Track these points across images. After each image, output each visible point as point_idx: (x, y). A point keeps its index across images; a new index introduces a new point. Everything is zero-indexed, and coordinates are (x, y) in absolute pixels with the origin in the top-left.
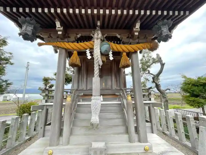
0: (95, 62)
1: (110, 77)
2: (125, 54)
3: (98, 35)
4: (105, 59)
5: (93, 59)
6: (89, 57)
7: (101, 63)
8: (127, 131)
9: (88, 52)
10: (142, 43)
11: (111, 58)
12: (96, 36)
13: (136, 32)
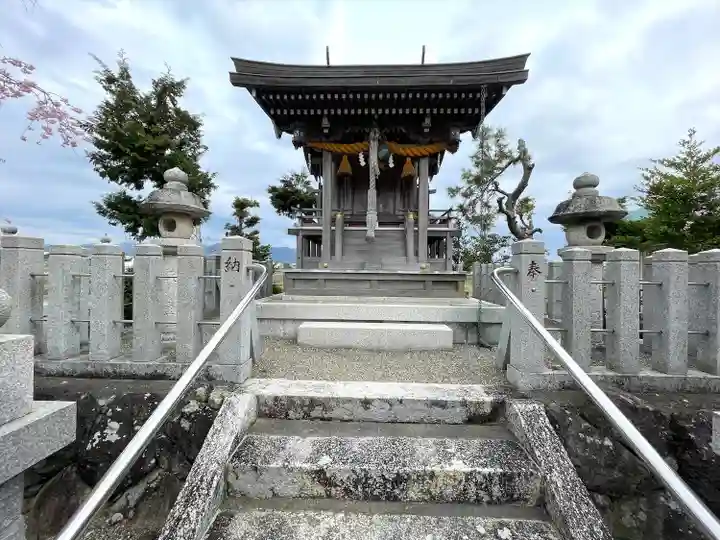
0: (371, 171)
1: (392, 194)
2: (409, 160)
3: (375, 134)
4: (382, 166)
5: (367, 165)
6: (363, 163)
7: (378, 172)
8: (406, 254)
9: (361, 157)
10: (438, 142)
11: (391, 165)
12: (372, 134)
13: (427, 128)
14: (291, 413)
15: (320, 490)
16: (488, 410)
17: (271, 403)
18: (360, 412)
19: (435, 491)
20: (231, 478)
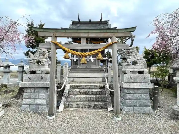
14: (75, 88)
15: (80, 93)
16: (102, 87)
17: (72, 86)
18: (85, 87)
19: (93, 93)
20: (69, 92)
